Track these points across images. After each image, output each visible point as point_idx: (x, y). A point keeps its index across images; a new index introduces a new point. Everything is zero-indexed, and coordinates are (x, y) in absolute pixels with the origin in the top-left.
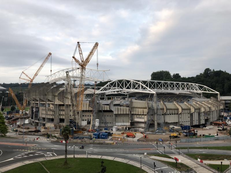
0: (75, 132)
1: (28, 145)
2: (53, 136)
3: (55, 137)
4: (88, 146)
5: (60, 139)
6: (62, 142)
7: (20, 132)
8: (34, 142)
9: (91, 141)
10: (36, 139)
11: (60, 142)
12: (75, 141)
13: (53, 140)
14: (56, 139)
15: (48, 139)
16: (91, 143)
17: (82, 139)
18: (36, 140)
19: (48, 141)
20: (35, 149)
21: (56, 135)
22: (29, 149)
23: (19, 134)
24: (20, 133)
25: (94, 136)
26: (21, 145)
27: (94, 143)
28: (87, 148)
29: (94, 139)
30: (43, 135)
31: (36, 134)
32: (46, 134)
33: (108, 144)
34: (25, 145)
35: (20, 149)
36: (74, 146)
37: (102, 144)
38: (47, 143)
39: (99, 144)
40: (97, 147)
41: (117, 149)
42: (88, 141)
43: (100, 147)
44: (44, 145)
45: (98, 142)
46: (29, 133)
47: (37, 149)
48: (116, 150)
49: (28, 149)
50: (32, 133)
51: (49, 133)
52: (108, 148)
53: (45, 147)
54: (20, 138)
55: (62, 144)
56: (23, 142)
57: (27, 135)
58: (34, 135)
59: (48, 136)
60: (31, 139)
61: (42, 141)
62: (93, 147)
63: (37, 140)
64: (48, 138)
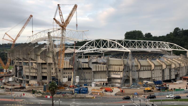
0: (59, 88)
1: (17, 100)
2: (38, 92)
3: (40, 92)
4: (70, 100)
5: (45, 94)
6: (46, 97)
7: (7, 89)
8: (21, 98)
9: (73, 96)
10: (22, 95)
11: (45, 97)
12: (58, 96)
13: (38, 95)
14: (41, 95)
15: (34, 95)
16: (73, 98)
17: (65, 94)
18: (23, 96)
19: (33, 96)
20: (23, 104)
21: (41, 91)
22: (18, 104)
23: (6, 91)
24: (7, 90)
25: (76, 91)
26: (10, 100)
27: (75, 98)
28: (70, 102)
29: (76, 94)
30: (29, 91)
31: (22, 90)
32: (31, 91)
33: (88, 98)
34: (13, 100)
35: (9, 104)
36: (59, 100)
37: (83, 98)
38: (33, 99)
39: (81, 98)
40: (79, 101)
41: (97, 102)
42: (70, 96)
43: (81, 101)
44: (30, 100)
45: (79, 97)
46: (15, 90)
47: (25, 104)
48: (97, 103)
49: (17, 104)
50: (18, 90)
51: (34, 89)
52: (88, 101)
53: (32, 102)
54: (7, 95)
55: (48, 99)
56: (12, 98)
57: (14, 91)
58: (20, 91)
59: (34, 92)
60: (18, 95)
61: (28, 97)
62: (76, 101)
63: (24, 96)
64: (34, 94)
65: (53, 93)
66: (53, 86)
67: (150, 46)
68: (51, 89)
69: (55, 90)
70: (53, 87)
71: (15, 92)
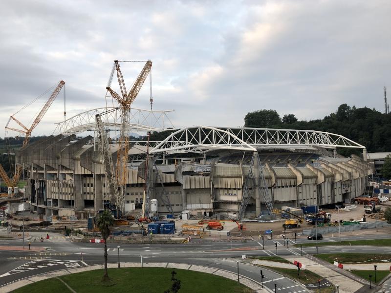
0: (117, 223)
1: (33, 249)
2: (77, 232)
3: (80, 232)
4: (140, 247)
5: (90, 236)
6: (93, 241)
7: (14, 226)
8: (41, 243)
9: (146, 238)
10: (45, 237)
11: (90, 241)
12: (117, 238)
13: (77, 238)
14: (82, 237)
15: (68, 237)
16: (145, 242)
17: (130, 235)
18: (45, 240)
19: (67, 240)
20: (47, 256)
21: (81, 229)
22: (37, 256)
23: (12, 231)
24: (13, 228)
25: (151, 229)
26: (20, 249)
27: (150, 242)
28: (140, 251)
29: (151, 234)
30: (58, 231)
31: (43, 229)
32: (62, 229)
33: (175, 242)
34: (27, 249)
35: (19, 256)
36: (118, 247)
37: (165, 242)
38: (66, 245)
39: (160, 242)
40: (157, 248)
41: (192, 250)
42: (140, 238)
43: (162, 247)
44: (62, 248)
45: (158, 239)
46: (30, 228)
47: (50, 256)
48: (192, 252)
49: (35, 256)
50: (37, 228)
51: (69, 227)
52: (176, 249)
53: (65, 252)
54: (15, 238)
55: (97, 246)
56: (24, 244)
57: (28, 231)
58: (40, 231)
59: (68, 232)
60: (37, 238)
61: (57, 241)
62: (150, 248)
63: (48, 240)
64: (68, 235)
65: (106, 232)
66: (107, 219)
67: (293, 140)
68: (101, 225)
69: (109, 227)
70: (106, 222)
71: (30, 233)
